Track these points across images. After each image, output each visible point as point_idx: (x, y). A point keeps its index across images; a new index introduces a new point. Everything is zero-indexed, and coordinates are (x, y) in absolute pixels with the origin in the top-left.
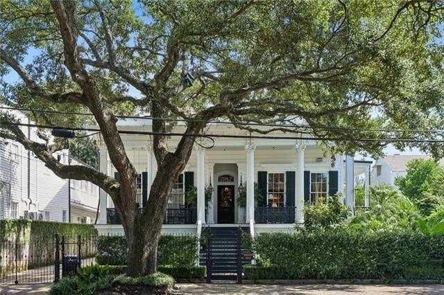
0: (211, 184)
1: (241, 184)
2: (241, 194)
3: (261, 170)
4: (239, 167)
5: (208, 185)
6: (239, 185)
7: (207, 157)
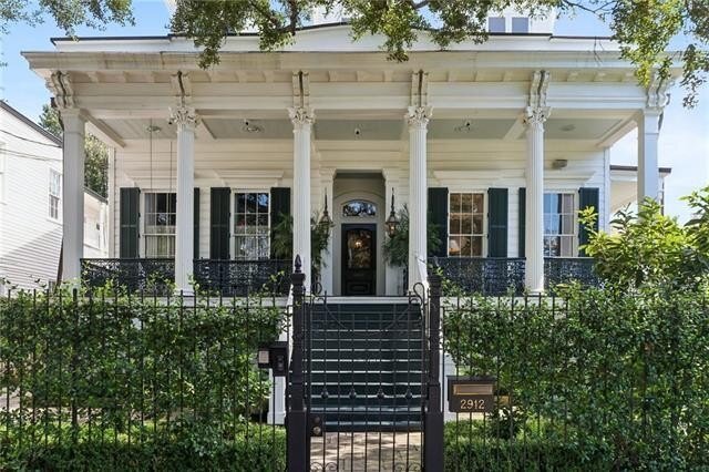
0: (326, 213)
1: (393, 213)
2: (392, 236)
3: (435, 185)
4: (387, 178)
5: (322, 215)
6: (388, 214)
7: (319, 156)
